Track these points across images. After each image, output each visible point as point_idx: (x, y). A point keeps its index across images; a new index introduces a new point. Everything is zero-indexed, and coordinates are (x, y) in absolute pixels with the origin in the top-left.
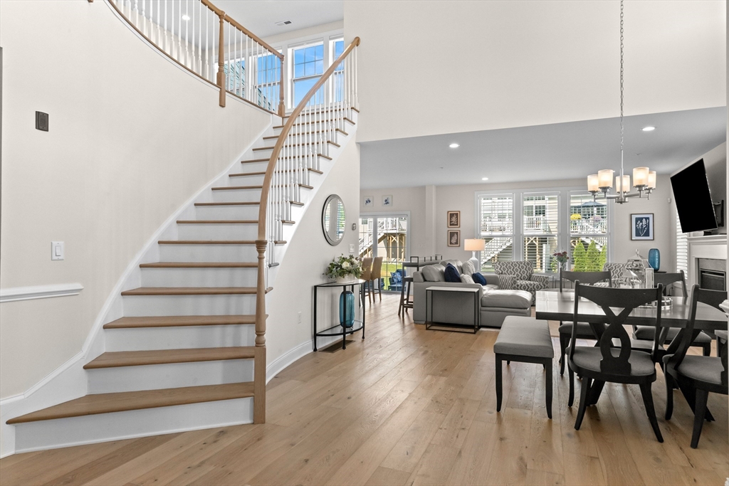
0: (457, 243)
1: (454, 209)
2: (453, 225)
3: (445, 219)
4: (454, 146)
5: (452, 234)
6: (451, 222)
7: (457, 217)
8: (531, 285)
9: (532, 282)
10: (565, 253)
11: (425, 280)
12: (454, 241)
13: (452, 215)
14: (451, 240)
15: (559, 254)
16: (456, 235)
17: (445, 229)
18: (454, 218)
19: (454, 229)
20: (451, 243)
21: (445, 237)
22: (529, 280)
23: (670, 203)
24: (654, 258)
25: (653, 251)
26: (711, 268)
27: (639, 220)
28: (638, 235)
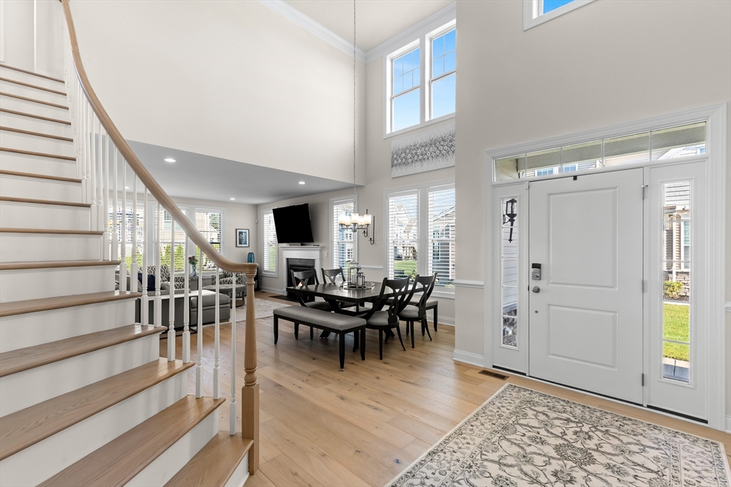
10: (194, 257)
15: (190, 258)
23: (258, 224)
24: (251, 258)
25: (250, 254)
26: (299, 264)
27: (241, 233)
28: (240, 243)
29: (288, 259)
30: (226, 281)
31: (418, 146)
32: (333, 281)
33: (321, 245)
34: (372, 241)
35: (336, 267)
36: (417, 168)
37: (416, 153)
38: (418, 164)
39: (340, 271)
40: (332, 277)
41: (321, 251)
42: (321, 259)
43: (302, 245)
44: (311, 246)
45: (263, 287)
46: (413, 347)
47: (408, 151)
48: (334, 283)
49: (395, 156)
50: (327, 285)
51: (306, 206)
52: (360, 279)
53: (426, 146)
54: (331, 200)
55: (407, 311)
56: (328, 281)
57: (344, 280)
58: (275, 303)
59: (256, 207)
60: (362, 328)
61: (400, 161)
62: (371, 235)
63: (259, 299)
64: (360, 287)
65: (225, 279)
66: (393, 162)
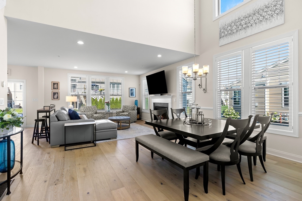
0: (57, 98)
1: (56, 81)
2: (55, 89)
3: (50, 86)
4: (81, 43)
5: (54, 94)
6: (53, 87)
7: (58, 85)
8: (99, 116)
9: (99, 115)
10: (109, 102)
11: (59, 120)
12: (56, 97)
13: (54, 84)
14: (54, 96)
15: (107, 102)
16: (57, 94)
17: (50, 91)
18: (55, 85)
19: (55, 91)
20: (54, 98)
21: (50, 95)
22: (96, 114)
23: (140, 85)
24: (136, 103)
25: (136, 101)
26: (160, 106)
27: (131, 90)
28: (131, 95)
29: (154, 103)
30: (123, 114)
31: (242, 18)
32: (179, 117)
33: (172, 94)
34: (205, 90)
35: (181, 107)
36: (242, 34)
37: (240, 24)
38: (243, 31)
39: (183, 110)
40: (178, 114)
41: (172, 98)
42: (172, 103)
43: (161, 95)
44: (166, 95)
45: (142, 118)
46: (252, 180)
47: (233, 24)
48: (180, 119)
49: (222, 31)
50: (174, 120)
51: (163, 72)
52: (200, 117)
53: (250, 16)
54: (177, 67)
55: (244, 146)
56: (176, 117)
57: (186, 117)
58: (146, 128)
59: (139, 76)
60: (205, 164)
61: (226, 33)
62: (204, 87)
63: (139, 125)
64: (199, 123)
65: (122, 113)
66: (220, 35)
